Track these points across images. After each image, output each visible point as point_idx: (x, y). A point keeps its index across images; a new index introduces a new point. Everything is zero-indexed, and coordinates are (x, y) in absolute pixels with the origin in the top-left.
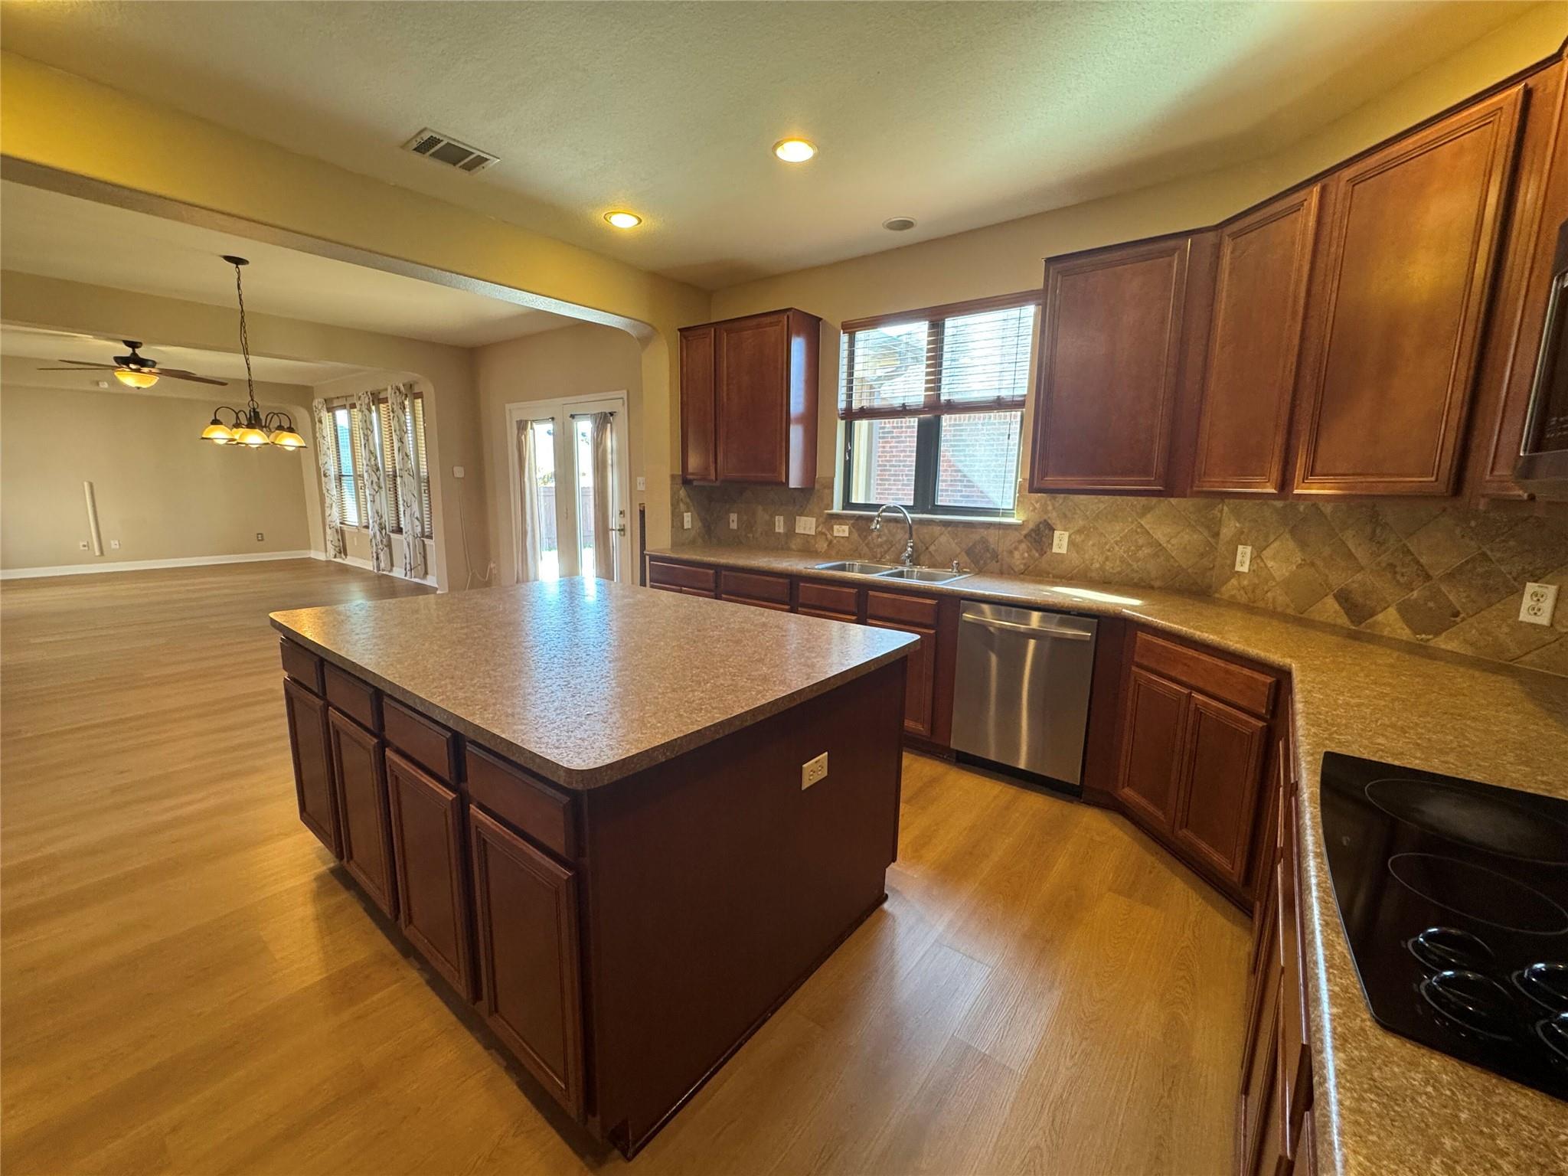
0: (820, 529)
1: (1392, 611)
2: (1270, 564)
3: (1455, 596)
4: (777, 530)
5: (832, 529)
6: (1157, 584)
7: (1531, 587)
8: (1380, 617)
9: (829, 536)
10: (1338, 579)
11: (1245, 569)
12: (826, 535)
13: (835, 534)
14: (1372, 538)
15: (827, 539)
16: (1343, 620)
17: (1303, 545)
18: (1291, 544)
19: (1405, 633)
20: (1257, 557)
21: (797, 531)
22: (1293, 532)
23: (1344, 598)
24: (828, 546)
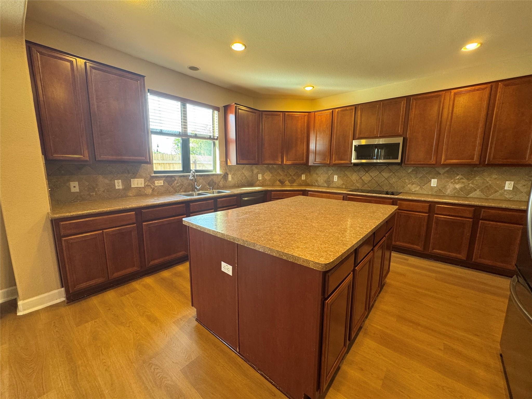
0: (147, 184)
1: (287, 181)
2: (265, 177)
3: (295, 178)
4: (117, 188)
5: (154, 183)
6: (246, 185)
7: (303, 175)
8: (286, 183)
9: (152, 186)
10: (278, 178)
11: (261, 179)
12: (151, 186)
13: (156, 185)
14: (283, 171)
15: (151, 187)
16: (280, 184)
17: (271, 173)
18: (269, 173)
19: (289, 184)
20: (263, 176)
21: (132, 187)
22: (269, 171)
23: (280, 181)
24: (152, 191)
